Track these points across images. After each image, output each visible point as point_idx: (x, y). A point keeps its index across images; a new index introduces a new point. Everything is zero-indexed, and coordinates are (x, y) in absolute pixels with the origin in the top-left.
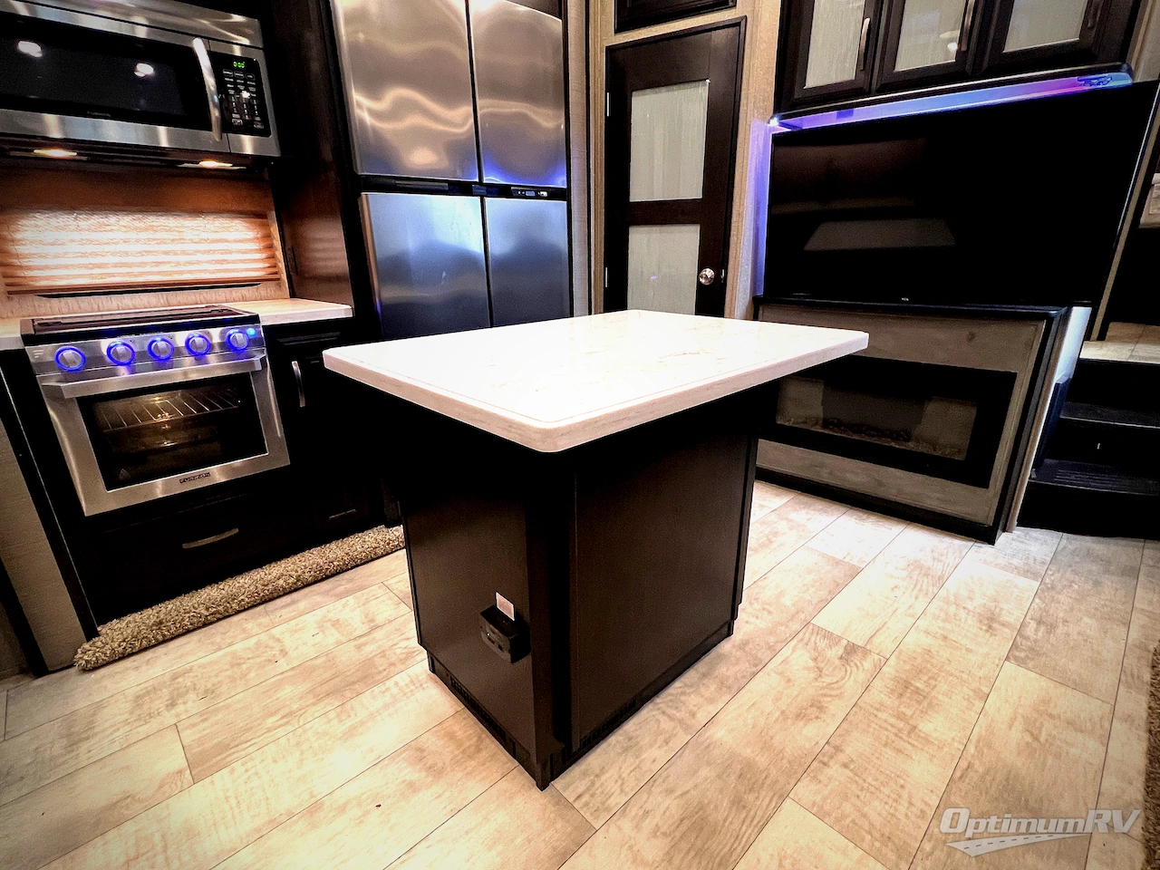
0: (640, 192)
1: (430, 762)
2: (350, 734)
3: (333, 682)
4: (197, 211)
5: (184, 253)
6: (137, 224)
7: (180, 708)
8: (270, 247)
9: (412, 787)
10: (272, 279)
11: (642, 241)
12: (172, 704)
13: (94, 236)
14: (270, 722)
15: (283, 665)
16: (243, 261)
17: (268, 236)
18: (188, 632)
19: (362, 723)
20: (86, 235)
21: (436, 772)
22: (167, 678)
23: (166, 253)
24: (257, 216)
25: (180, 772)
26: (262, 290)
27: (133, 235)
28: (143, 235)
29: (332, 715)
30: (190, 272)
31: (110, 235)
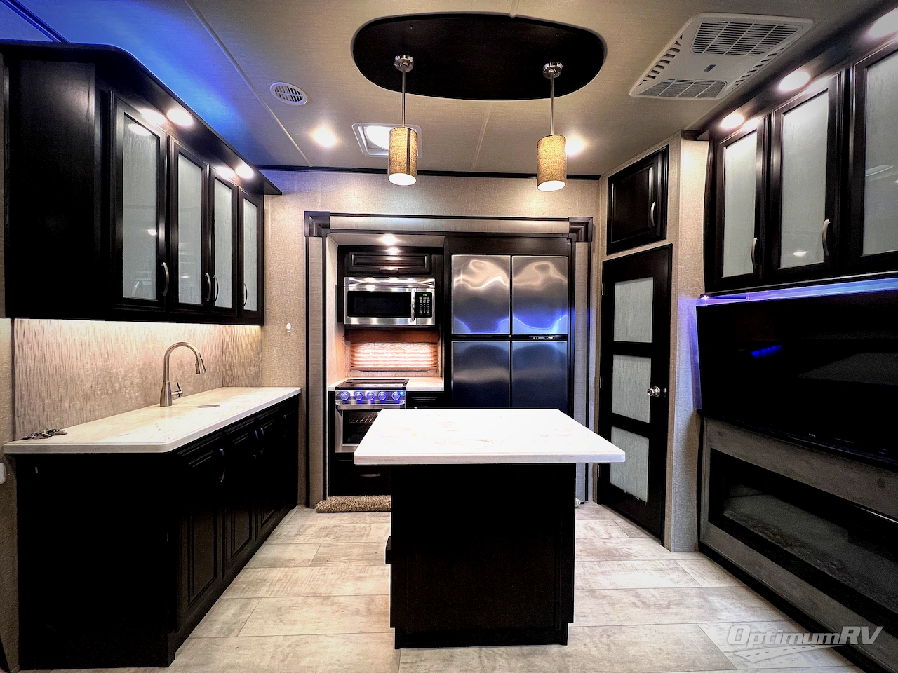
0: (619, 336)
1: (371, 607)
2: (359, 579)
3: (371, 555)
4: (412, 342)
5: (404, 357)
6: (392, 347)
7: (327, 538)
8: (436, 356)
9: (358, 612)
10: (434, 369)
11: (621, 364)
12: (326, 536)
13: (378, 351)
14: (343, 559)
15: (364, 540)
16: (424, 361)
17: (436, 351)
18: (350, 512)
19: (365, 577)
20: (376, 351)
21: (370, 612)
22: (332, 526)
23: (398, 357)
24: (434, 344)
25: (309, 560)
26: (430, 373)
27: (389, 351)
28: (392, 351)
29: (360, 568)
30: (404, 365)
31: (383, 351)
